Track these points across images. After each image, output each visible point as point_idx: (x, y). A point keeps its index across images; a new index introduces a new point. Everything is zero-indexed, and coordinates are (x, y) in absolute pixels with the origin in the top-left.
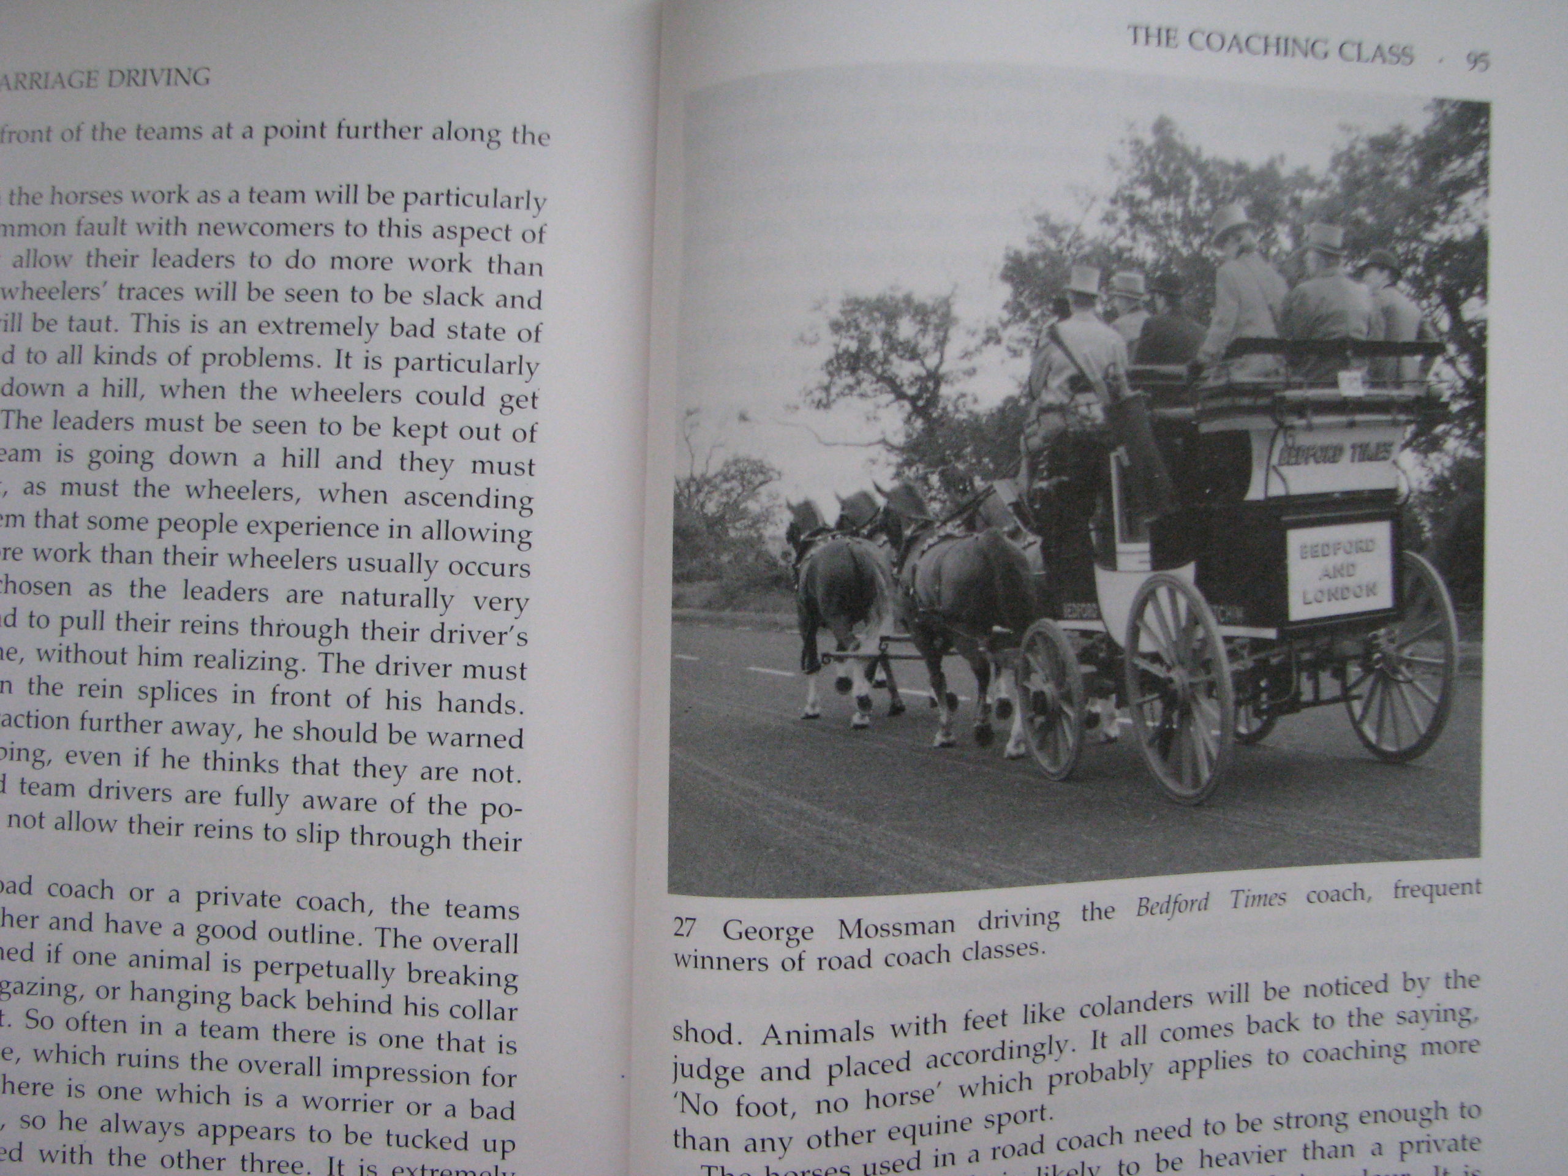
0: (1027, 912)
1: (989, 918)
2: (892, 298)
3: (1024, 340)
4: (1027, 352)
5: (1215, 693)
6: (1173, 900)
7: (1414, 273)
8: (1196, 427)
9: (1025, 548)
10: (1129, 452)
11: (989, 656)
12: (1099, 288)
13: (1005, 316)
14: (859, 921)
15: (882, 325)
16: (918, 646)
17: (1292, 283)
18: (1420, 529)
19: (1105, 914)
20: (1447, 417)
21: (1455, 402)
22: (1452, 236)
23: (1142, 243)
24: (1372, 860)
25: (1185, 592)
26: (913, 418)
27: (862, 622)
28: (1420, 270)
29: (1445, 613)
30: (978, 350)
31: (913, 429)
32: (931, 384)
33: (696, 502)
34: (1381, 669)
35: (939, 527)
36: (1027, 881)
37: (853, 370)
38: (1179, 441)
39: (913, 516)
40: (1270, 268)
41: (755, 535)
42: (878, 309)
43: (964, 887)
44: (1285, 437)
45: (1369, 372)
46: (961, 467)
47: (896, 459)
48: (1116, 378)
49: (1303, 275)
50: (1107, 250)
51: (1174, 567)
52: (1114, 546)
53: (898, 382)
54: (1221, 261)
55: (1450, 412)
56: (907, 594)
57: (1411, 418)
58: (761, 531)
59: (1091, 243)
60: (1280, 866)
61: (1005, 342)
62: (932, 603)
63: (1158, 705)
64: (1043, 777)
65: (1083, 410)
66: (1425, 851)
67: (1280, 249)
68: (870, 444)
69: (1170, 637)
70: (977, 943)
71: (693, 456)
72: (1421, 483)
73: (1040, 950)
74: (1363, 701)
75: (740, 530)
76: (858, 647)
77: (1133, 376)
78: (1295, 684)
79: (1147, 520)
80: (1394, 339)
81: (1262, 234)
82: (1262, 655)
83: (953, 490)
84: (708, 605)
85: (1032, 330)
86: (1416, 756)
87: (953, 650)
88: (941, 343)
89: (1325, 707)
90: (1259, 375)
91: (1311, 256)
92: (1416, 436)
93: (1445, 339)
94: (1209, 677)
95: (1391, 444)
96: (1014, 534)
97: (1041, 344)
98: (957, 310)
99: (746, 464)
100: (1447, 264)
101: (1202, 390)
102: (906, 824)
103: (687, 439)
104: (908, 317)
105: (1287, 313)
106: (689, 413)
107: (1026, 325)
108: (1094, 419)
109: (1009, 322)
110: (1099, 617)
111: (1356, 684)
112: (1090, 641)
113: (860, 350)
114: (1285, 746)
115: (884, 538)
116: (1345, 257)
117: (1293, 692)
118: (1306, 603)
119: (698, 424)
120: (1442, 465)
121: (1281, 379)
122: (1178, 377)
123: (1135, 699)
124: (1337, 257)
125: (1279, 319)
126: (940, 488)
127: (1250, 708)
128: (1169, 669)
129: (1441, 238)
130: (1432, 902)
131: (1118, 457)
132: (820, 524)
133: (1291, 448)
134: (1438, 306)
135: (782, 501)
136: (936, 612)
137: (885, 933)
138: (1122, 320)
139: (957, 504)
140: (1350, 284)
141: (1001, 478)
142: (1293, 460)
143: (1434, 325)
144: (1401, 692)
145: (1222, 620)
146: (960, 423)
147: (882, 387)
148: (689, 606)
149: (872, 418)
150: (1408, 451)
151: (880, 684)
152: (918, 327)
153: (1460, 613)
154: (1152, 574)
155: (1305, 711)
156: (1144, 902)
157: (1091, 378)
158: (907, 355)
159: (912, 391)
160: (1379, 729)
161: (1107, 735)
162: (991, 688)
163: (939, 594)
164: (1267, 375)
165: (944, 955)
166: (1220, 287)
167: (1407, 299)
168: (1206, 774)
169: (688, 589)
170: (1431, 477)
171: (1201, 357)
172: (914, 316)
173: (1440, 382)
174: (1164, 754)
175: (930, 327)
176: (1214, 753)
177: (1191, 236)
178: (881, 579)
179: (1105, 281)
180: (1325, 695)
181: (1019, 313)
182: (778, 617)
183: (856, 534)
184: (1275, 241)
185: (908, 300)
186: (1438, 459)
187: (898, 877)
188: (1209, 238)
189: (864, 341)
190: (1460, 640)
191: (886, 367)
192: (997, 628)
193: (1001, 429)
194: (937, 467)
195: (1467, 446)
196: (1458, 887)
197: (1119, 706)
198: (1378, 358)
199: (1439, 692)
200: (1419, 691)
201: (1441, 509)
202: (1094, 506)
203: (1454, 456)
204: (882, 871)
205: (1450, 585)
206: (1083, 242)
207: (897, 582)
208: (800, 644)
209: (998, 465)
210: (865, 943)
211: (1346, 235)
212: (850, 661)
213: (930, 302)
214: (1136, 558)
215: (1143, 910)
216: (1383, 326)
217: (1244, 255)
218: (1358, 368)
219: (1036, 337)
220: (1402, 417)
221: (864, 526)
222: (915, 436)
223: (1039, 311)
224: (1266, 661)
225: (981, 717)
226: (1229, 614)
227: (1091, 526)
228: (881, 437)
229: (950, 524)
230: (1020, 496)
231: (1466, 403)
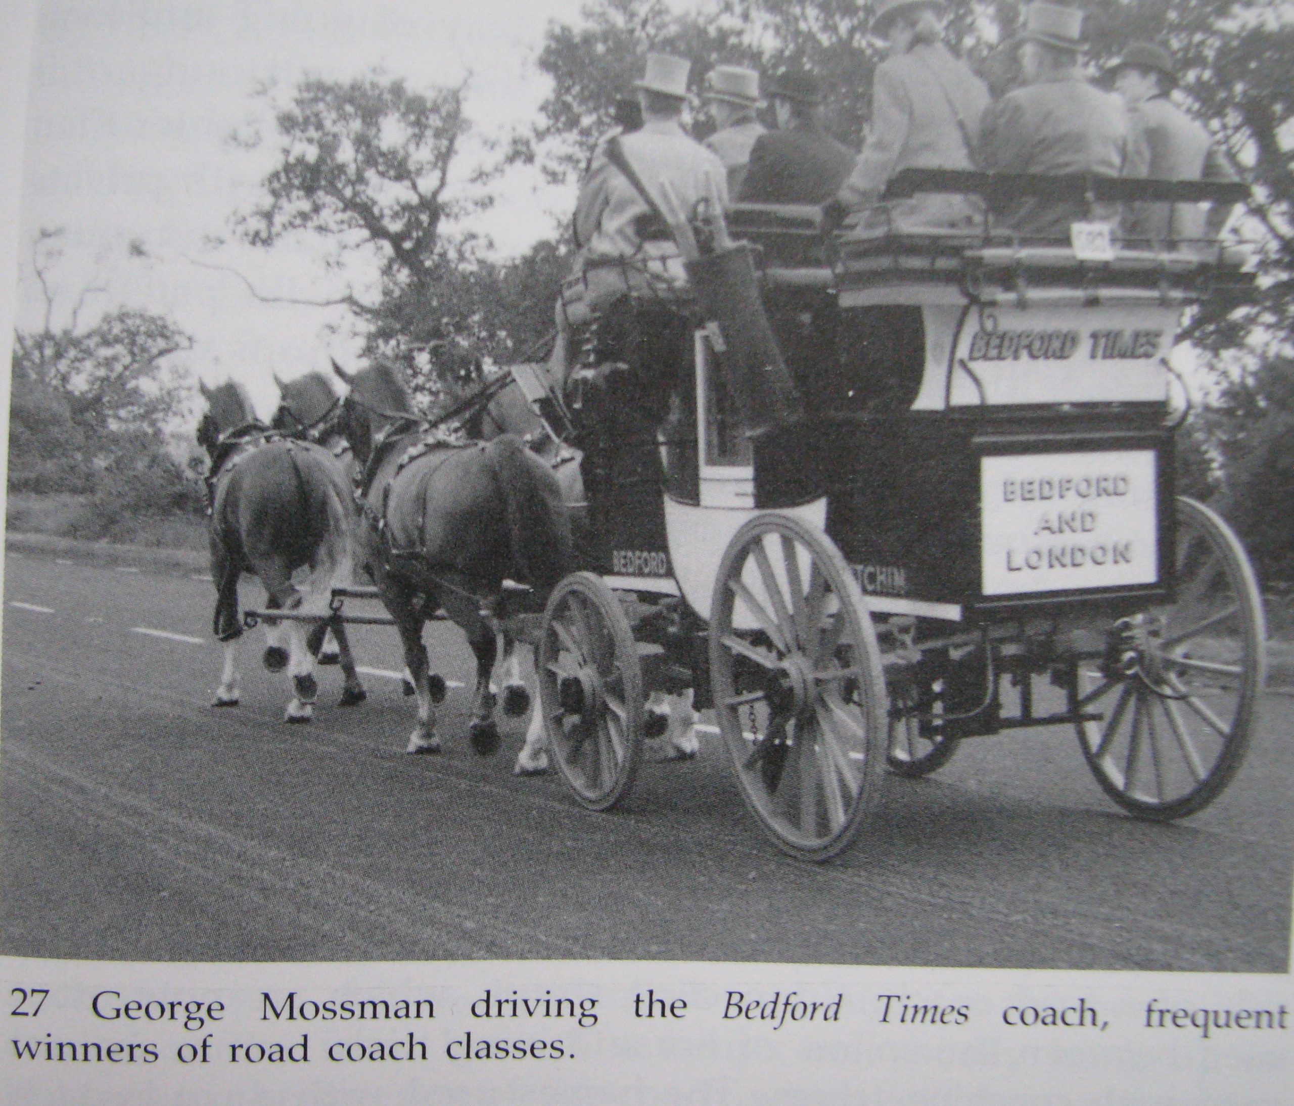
0: (547, 997)
1: (488, 1001)
2: (374, 85)
3: (569, 158)
4: (572, 177)
5: (855, 697)
6: (782, 1000)
7: (1199, 79)
8: (835, 297)
9: (555, 467)
10: (725, 332)
11: (495, 623)
12: (689, 89)
13: (543, 121)
14: (291, 996)
15: (356, 125)
16: (388, 605)
17: (996, 91)
18: (1205, 464)
19: (671, 1010)
20: (1251, 296)
21: (1266, 272)
22: (1262, 25)
23: (758, 26)
24: (1110, 967)
25: (810, 544)
26: (395, 267)
27: (306, 567)
28: (1207, 75)
29: (1244, 597)
30: (498, 169)
31: (395, 284)
32: (424, 218)
33: (53, 372)
34: (1135, 676)
35: (426, 431)
36: (549, 952)
37: (310, 190)
38: (806, 318)
39: (389, 413)
40: (963, 67)
41: (150, 431)
42: (351, 101)
43: (450, 956)
44: (981, 316)
45: (1123, 223)
46: (464, 342)
47: (366, 326)
48: (707, 221)
49: (1016, 78)
50: (702, 32)
51: (794, 504)
52: (696, 468)
53: (376, 211)
54: (883, 56)
55: (1257, 289)
56: (374, 528)
57: (1193, 295)
58: (161, 425)
59: (680, 20)
60: (960, 964)
61: (539, 160)
62: (411, 543)
63: (762, 710)
64: (574, 803)
65: (655, 266)
66: (1198, 958)
67: (979, 40)
68: (328, 303)
69: (784, 607)
70: (469, 1035)
71: (50, 301)
72: (1207, 394)
73: (567, 1054)
74: (1104, 724)
75: (125, 421)
76: (298, 604)
77: (735, 219)
78: (990, 691)
79: (748, 434)
80: (1163, 176)
81: (951, 16)
82: (938, 644)
83: (449, 376)
84: (73, 530)
85: (581, 144)
86: (1190, 812)
87: (441, 612)
88: (443, 158)
89: (1040, 729)
90: (939, 225)
91: (1028, 51)
92: (1198, 323)
93: (1249, 177)
94: (846, 672)
95: (1158, 335)
96: (540, 446)
97: (595, 165)
98: (468, 110)
99: (138, 322)
100: (1253, 65)
101: (848, 243)
102: (362, 860)
103: (39, 274)
104: (397, 115)
105: (988, 134)
106: (45, 234)
107: (573, 136)
108: (669, 282)
109: (548, 130)
110: (670, 573)
111: (1094, 696)
112: (653, 609)
113: (321, 160)
114: (972, 784)
115: (345, 444)
116: (1086, 53)
117: (987, 701)
118: (1011, 569)
119: (60, 253)
120: (1244, 369)
121: (978, 231)
122: (809, 223)
123: (723, 695)
124: (1072, 53)
125: (975, 142)
126: (431, 371)
127: (915, 723)
128: (781, 656)
129: (1243, 27)
130: (1206, 1036)
131: (706, 339)
132: (250, 419)
133: (990, 335)
134: (1237, 129)
135: (193, 381)
136: (416, 556)
137: (329, 1015)
138: (723, 136)
139: (456, 398)
140: (1095, 94)
141: (523, 362)
142: (993, 353)
143: (1232, 156)
144: (1168, 713)
145: (870, 588)
146: (465, 277)
147: (351, 218)
148: (38, 530)
149: (332, 264)
150: (1186, 345)
151: (329, 660)
152: (410, 131)
153: (1270, 597)
154: (757, 513)
155: (1005, 732)
156: (735, 999)
157: (670, 220)
158: (392, 173)
159: (395, 227)
160: (1130, 766)
161: (679, 749)
162: (498, 669)
163: (421, 530)
164: (952, 225)
165: (418, 1050)
166: (880, 94)
167: (1188, 118)
168: (839, 817)
169: (34, 504)
170: (1225, 385)
171: (845, 195)
172: (404, 115)
173: (1241, 242)
174: (772, 782)
175: (429, 133)
176: (854, 787)
177: (837, 18)
178: (336, 505)
179: (697, 78)
180: (1039, 710)
181: (563, 119)
182: (180, 555)
183: (301, 436)
184: (971, 28)
185: (397, 90)
186: (1237, 359)
187: (349, 936)
188: (866, 20)
189: (328, 148)
190: (1270, 637)
191: (360, 188)
192: (508, 583)
193: (526, 289)
194: (427, 342)
195: (1284, 340)
196: (1249, 1015)
197: (698, 706)
198: (1137, 204)
199: (1231, 717)
200: (1197, 712)
201: (1241, 436)
202: (666, 408)
203: (1263, 357)
204: (326, 927)
205: (1253, 552)
206: (667, 18)
207: (359, 510)
208: (213, 596)
209: (519, 342)
210: (299, 1027)
211: (1086, 19)
212: (286, 623)
213: (430, 96)
214: (732, 488)
215: (733, 1011)
216: (1147, 155)
217: (919, 48)
218: (1104, 219)
219: (588, 154)
220: (1177, 294)
221: (313, 426)
222: (397, 293)
223: (593, 118)
224: (944, 652)
225: (482, 712)
226: (881, 578)
227: (661, 438)
228: (346, 293)
229: (443, 427)
230: (552, 390)
231: (1284, 276)
